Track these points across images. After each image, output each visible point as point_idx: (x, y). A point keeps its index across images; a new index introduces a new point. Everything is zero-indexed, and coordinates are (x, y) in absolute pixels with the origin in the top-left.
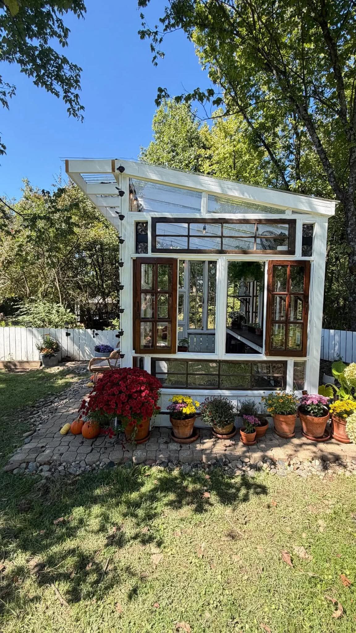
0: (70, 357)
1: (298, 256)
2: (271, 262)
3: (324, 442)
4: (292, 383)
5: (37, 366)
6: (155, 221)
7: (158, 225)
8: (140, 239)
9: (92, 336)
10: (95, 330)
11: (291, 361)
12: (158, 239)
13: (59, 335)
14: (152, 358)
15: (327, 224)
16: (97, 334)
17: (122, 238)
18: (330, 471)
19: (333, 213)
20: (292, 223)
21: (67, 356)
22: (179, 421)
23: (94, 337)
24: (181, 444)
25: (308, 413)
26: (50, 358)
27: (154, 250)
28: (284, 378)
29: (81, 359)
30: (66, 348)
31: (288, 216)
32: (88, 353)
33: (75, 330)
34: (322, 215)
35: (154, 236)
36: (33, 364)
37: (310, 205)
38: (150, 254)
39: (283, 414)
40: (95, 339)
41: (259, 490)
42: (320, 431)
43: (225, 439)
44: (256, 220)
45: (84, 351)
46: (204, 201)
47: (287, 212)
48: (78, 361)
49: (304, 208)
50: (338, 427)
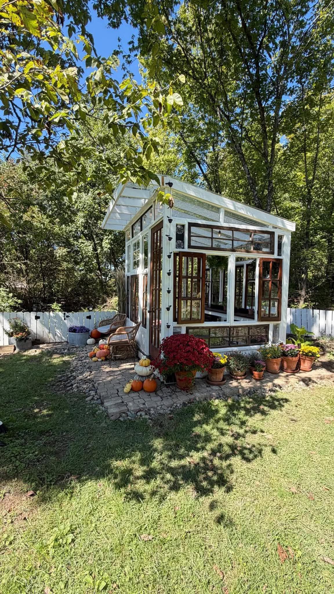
0: (39, 340)
1: (275, 256)
2: (261, 259)
3: (297, 372)
4: (272, 340)
5: (10, 351)
6: (191, 225)
7: (192, 228)
8: (180, 237)
9: (63, 318)
10: (66, 313)
11: (271, 324)
12: (192, 238)
13: (27, 319)
14: (187, 327)
15: (290, 236)
16: (68, 316)
17: (171, 236)
18: (311, 386)
19: (294, 230)
20: (272, 234)
21: (36, 340)
22: (217, 369)
23: (65, 319)
24: (219, 385)
25: (287, 356)
26: (25, 341)
27: (190, 247)
28: (267, 336)
29: (51, 341)
30: (35, 331)
31: (270, 229)
32: (59, 335)
33: (46, 314)
34: (288, 230)
35: (190, 236)
36: (6, 349)
37: (283, 223)
38: (186, 249)
39: (275, 358)
40: (66, 321)
41: (284, 401)
42: (294, 366)
43: (242, 379)
44: (253, 230)
45: (55, 335)
46: (222, 215)
47: (270, 226)
48: (50, 343)
49: (280, 225)
50: (304, 362)
